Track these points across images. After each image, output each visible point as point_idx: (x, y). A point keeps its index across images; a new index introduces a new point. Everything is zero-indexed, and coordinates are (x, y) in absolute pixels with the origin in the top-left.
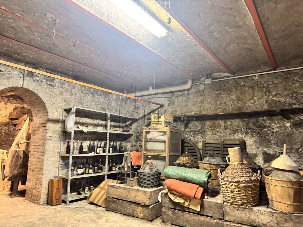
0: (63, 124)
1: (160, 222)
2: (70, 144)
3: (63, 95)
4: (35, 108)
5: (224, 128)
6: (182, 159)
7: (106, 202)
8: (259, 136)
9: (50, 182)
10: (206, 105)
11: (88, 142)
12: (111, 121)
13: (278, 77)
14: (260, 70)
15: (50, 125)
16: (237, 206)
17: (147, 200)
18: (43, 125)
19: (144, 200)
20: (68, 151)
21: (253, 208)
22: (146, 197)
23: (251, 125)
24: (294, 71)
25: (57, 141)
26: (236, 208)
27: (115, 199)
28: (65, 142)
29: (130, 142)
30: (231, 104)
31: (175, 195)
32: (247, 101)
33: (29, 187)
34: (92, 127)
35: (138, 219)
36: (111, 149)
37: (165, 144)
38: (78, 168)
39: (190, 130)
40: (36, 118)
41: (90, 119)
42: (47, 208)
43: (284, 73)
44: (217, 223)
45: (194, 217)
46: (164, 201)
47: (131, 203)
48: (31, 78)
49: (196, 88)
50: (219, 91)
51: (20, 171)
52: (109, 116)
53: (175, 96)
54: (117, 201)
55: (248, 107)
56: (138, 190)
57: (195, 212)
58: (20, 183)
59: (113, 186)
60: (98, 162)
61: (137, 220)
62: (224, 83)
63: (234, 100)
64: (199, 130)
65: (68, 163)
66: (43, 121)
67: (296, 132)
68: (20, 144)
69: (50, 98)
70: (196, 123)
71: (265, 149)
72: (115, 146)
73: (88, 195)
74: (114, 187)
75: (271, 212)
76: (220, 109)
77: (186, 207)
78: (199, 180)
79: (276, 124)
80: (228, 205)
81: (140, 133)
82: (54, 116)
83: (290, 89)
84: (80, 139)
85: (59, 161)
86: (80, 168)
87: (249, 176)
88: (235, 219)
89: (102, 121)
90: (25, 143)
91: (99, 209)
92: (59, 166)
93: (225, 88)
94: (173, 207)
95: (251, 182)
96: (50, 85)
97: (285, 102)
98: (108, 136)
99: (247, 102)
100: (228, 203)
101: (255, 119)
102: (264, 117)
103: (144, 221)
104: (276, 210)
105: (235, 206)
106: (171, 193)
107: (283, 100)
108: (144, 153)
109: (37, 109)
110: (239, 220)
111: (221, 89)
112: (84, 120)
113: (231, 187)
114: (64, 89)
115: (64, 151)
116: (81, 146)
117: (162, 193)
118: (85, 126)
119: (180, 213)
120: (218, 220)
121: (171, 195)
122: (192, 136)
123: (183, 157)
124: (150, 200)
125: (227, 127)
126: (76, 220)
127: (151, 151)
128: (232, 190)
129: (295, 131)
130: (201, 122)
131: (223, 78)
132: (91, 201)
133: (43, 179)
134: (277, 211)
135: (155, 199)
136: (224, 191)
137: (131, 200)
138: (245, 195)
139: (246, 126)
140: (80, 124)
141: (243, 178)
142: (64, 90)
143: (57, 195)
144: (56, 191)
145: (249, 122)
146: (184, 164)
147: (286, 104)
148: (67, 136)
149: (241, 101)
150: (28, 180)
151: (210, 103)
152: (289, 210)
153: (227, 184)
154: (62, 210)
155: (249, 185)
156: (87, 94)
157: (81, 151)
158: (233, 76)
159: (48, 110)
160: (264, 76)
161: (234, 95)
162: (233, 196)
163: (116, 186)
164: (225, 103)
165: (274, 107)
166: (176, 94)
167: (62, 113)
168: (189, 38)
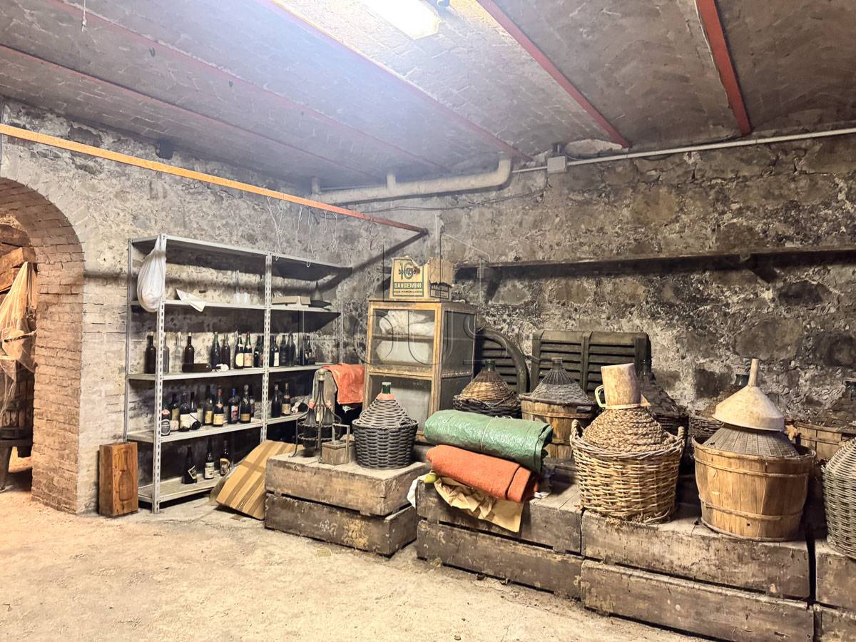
0: (130, 285)
1: (413, 560)
2: (154, 342)
3: (128, 200)
4: (43, 237)
5: (594, 300)
6: (476, 389)
7: (264, 504)
8: (689, 325)
9: (102, 453)
10: (547, 233)
11: (210, 336)
12: (274, 274)
13: (752, 158)
14: (703, 138)
15: (92, 291)
16: (617, 521)
17: (378, 503)
18: (72, 289)
19: (370, 502)
20: (150, 366)
21: (660, 526)
22: (376, 495)
23: (668, 294)
24: (796, 144)
25: (117, 335)
26: (616, 527)
27: (288, 499)
28: (139, 337)
29: (330, 334)
30: (617, 233)
31: (452, 487)
32: (661, 226)
33: (42, 467)
34: (217, 293)
35: (352, 553)
36: (277, 355)
37: (432, 347)
38: (183, 412)
39: (501, 305)
40: (47, 267)
41: (213, 271)
42: (98, 526)
43: (770, 148)
44: (563, 561)
45: (502, 548)
46: (423, 504)
47: (334, 510)
48: (22, 148)
49: (521, 183)
50: (585, 194)
51: (11, 419)
52: (269, 262)
53: (461, 204)
54: (296, 504)
55: (662, 243)
56: (353, 475)
57: (506, 534)
58: (15, 452)
59: (283, 464)
60: (240, 392)
61: (350, 554)
62: (601, 171)
63: (625, 220)
64: (526, 304)
65: (153, 398)
66: (69, 277)
67: (788, 316)
68: (6, 341)
69: (89, 208)
70: (519, 285)
71: (702, 361)
72: (288, 345)
73: (213, 484)
74: (284, 467)
75: (704, 538)
76: (586, 248)
77: (483, 521)
78: (520, 450)
79: (736, 292)
80: (593, 518)
81: (361, 309)
82: (102, 262)
83: (781, 196)
84: (186, 328)
85: (126, 391)
86: (188, 411)
87: (655, 444)
88: (610, 553)
89: (247, 275)
90: (19, 338)
91: (244, 525)
92: (126, 406)
93: (603, 185)
94: (449, 521)
95: (659, 460)
96: (84, 168)
97: (765, 232)
98: (267, 321)
99: (663, 227)
100: (596, 512)
101: (679, 276)
102: (704, 272)
103: (369, 558)
104: (717, 533)
105: (612, 520)
106: (444, 484)
107: (760, 225)
108: (372, 369)
109: (49, 241)
110: (620, 556)
111: (592, 188)
112: (194, 274)
113: (604, 471)
114: (128, 180)
115: (138, 363)
116: (187, 348)
117: (420, 483)
118: (196, 291)
119: (466, 535)
120: (568, 555)
121: (444, 488)
122: (505, 321)
123: (479, 384)
124: (384, 502)
125: (603, 297)
126: (182, 560)
127: (389, 364)
128: (607, 479)
129: (784, 313)
130: (532, 282)
131: (599, 155)
132: (223, 502)
133: (80, 446)
134: (720, 535)
135: (400, 497)
136: (586, 480)
137: (334, 501)
138: (641, 493)
139: (654, 296)
140: (182, 285)
141: (639, 448)
142: (128, 183)
143: (125, 488)
144: (121, 477)
145: (663, 286)
146: (482, 404)
147: (766, 236)
148: (145, 321)
149: (646, 224)
150: (35, 446)
151: (558, 228)
152: (751, 532)
153: (596, 464)
154: (139, 528)
155: (653, 468)
156: (200, 193)
157: (188, 365)
158: (627, 150)
159: (83, 246)
160: (713, 153)
161: (627, 206)
162: (610, 494)
163: (291, 463)
164: (601, 230)
165: (734, 246)
166: (464, 200)
167: (126, 254)
168: (507, 41)
